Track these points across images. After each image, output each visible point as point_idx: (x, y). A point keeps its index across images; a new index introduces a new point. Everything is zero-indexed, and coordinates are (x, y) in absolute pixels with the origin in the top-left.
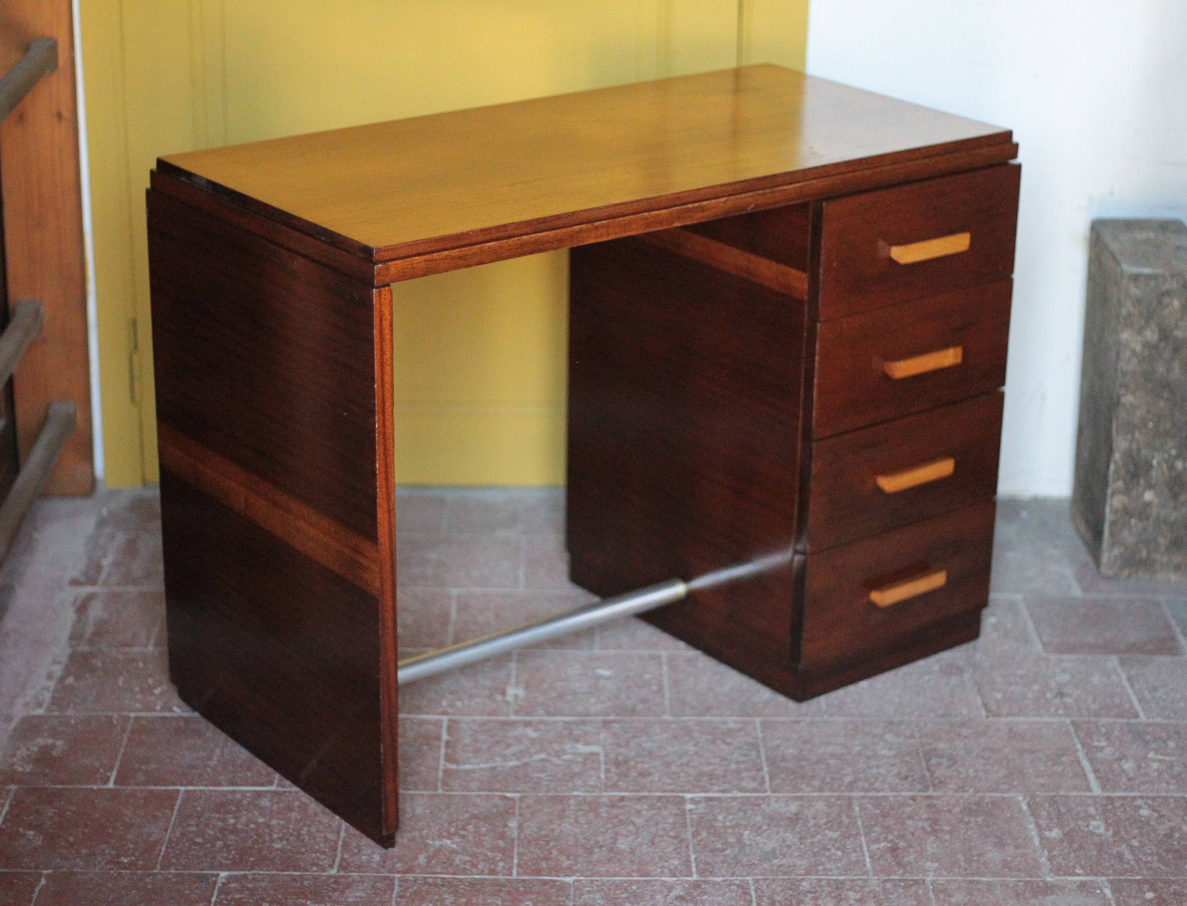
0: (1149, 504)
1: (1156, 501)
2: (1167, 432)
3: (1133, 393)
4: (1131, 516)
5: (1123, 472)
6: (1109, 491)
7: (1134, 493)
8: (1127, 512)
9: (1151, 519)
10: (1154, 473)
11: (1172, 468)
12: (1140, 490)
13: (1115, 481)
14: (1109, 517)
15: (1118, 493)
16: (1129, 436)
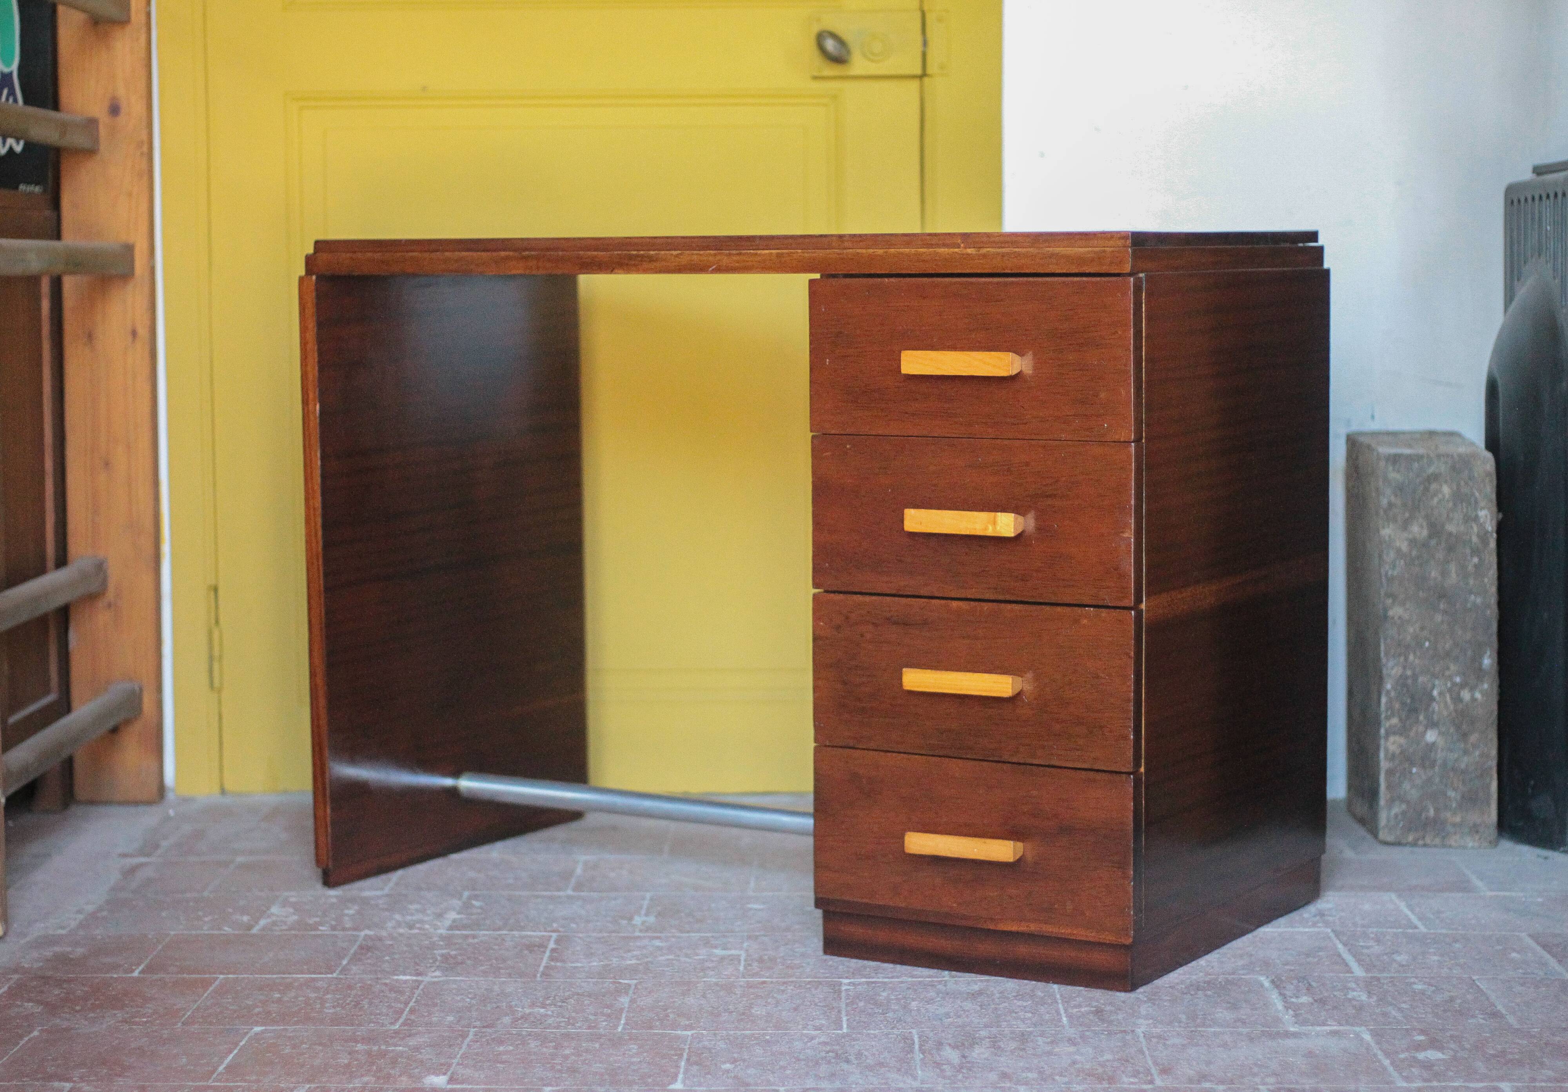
0: (1432, 746)
1: (1441, 742)
2: (1448, 654)
3: (1403, 604)
4: (1412, 764)
5: (1397, 706)
6: (1383, 731)
7: (1412, 734)
8: (1406, 758)
9: (1437, 769)
10: (1435, 706)
11: (1457, 699)
12: (1421, 728)
13: (1388, 718)
14: (1384, 765)
15: (1394, 733)
16: (1402, 659)
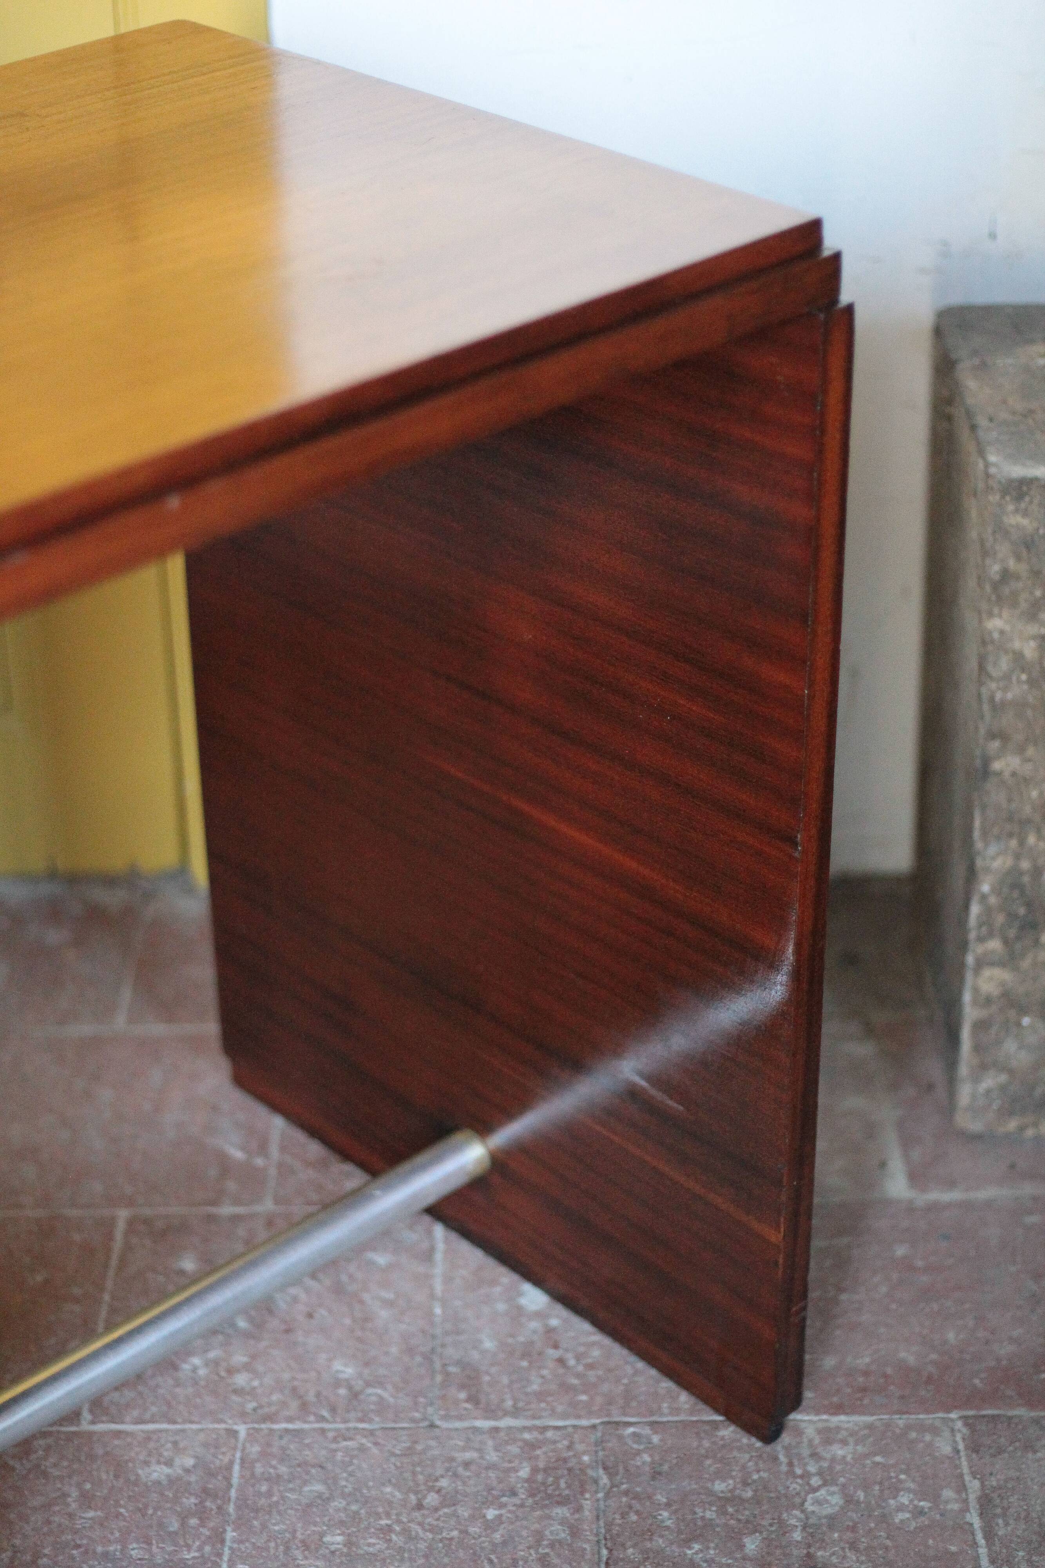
3: (1021, 750)
4: (1023, 1010)
5: (1000, 919)
6: (970, 959)
8: (1013, 1003)
13: (981, 939)
14: (970, 1013)
15: (992, 964)
16: (1014, 843)
